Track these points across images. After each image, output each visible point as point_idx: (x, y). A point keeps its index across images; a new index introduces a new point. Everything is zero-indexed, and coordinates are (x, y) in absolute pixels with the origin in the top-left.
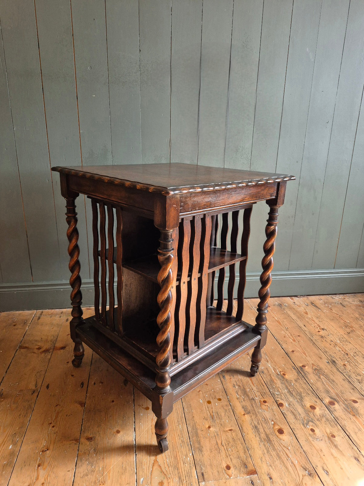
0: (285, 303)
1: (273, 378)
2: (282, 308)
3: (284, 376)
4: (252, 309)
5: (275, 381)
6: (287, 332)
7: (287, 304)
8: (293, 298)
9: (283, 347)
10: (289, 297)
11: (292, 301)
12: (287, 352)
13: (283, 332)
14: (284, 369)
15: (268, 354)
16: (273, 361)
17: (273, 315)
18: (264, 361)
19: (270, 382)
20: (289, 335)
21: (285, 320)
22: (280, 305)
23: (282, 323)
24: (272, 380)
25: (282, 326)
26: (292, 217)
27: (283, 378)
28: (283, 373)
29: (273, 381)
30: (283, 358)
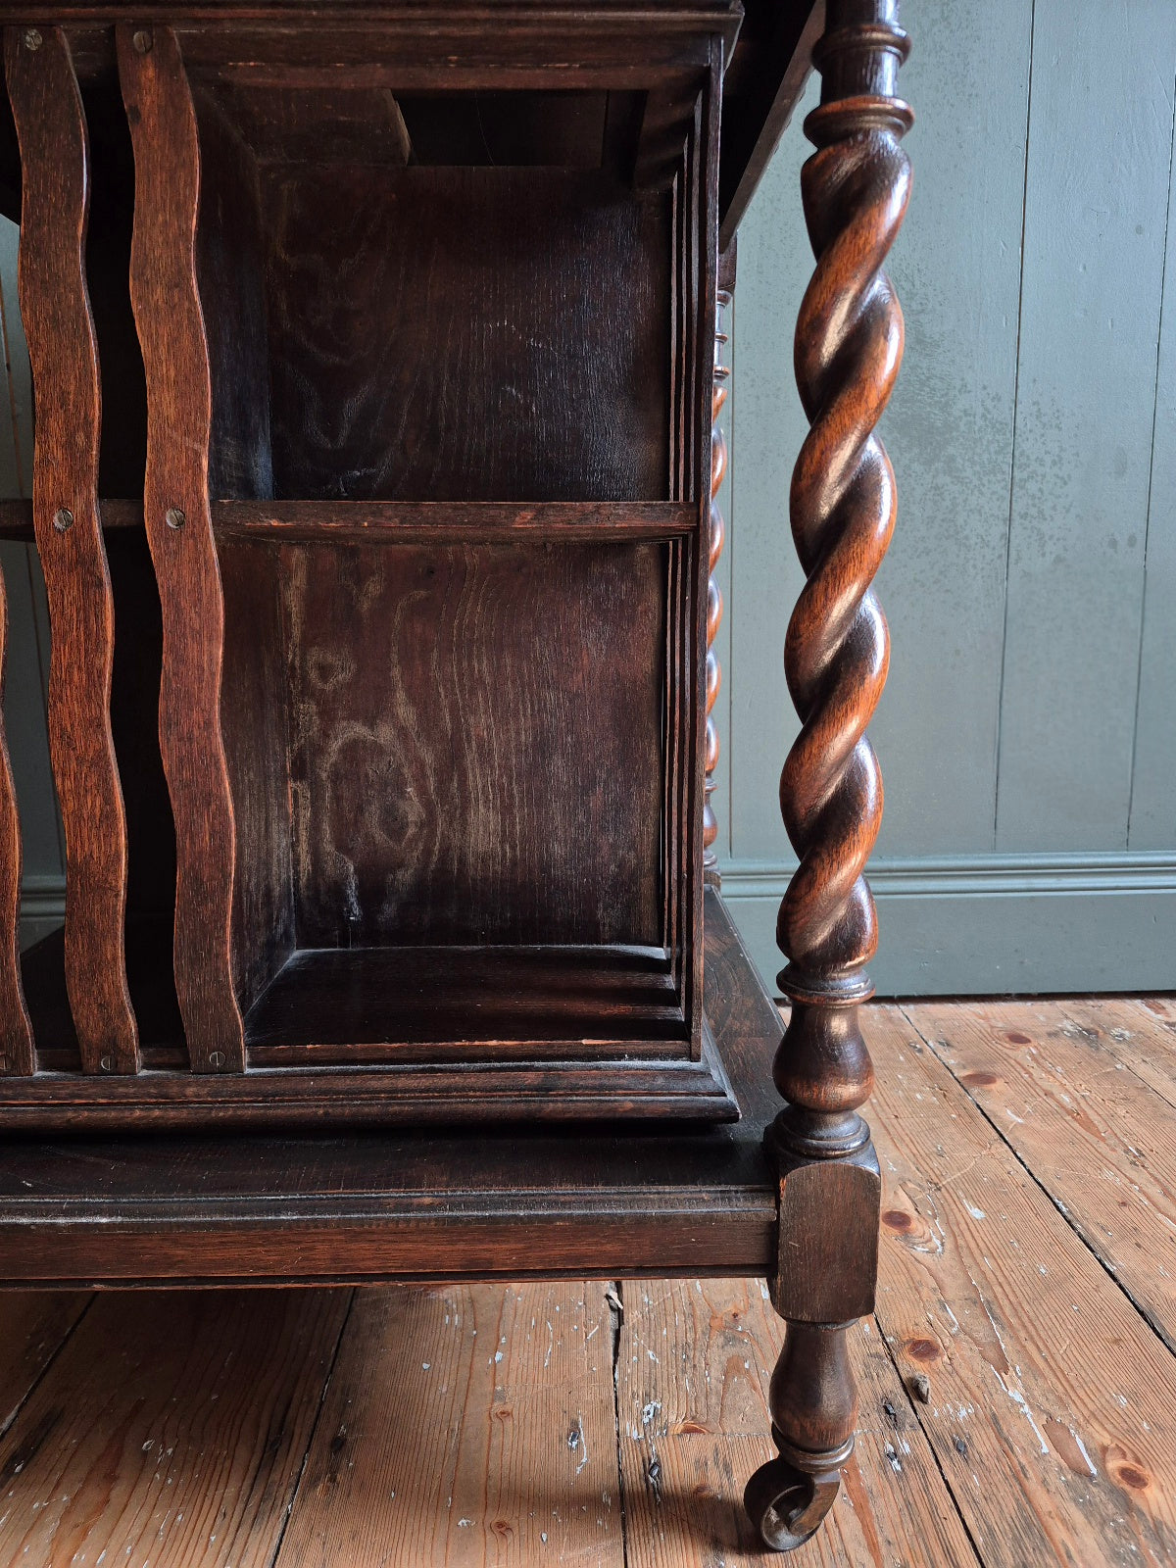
0: (1116, 1025)
1: (1043, 1501)
2: (1097, 1049)
3: (1134, 1494)
4: (920, 1051)
5: (1060, 1533)
6: (1141, 1177)
7: (1130, 1028)
8: (1165, 1003)
9: (1112, 1268)
10: (1138, 1002)
11: (1160, 1016)
12: (1143, 1305)
13: (1109, 1175)
14: (1133, 1432)
15: (1008, 1310)
16: (1042, 1364)
17: (1048, 1084)
18: (978, 1363)
19: (1017, 1540)
20: (1155, 1191)
21: (1121, 1111)
22: (1089, 1036)
23: (1101, 1127)
24: (1029, 1526)
25: (1103, 1139)
26: (1132, 541)
27: (1128, 1507)
28: (1122, 1463)
29: (1044, 1537)
30: (1117, 1341)
